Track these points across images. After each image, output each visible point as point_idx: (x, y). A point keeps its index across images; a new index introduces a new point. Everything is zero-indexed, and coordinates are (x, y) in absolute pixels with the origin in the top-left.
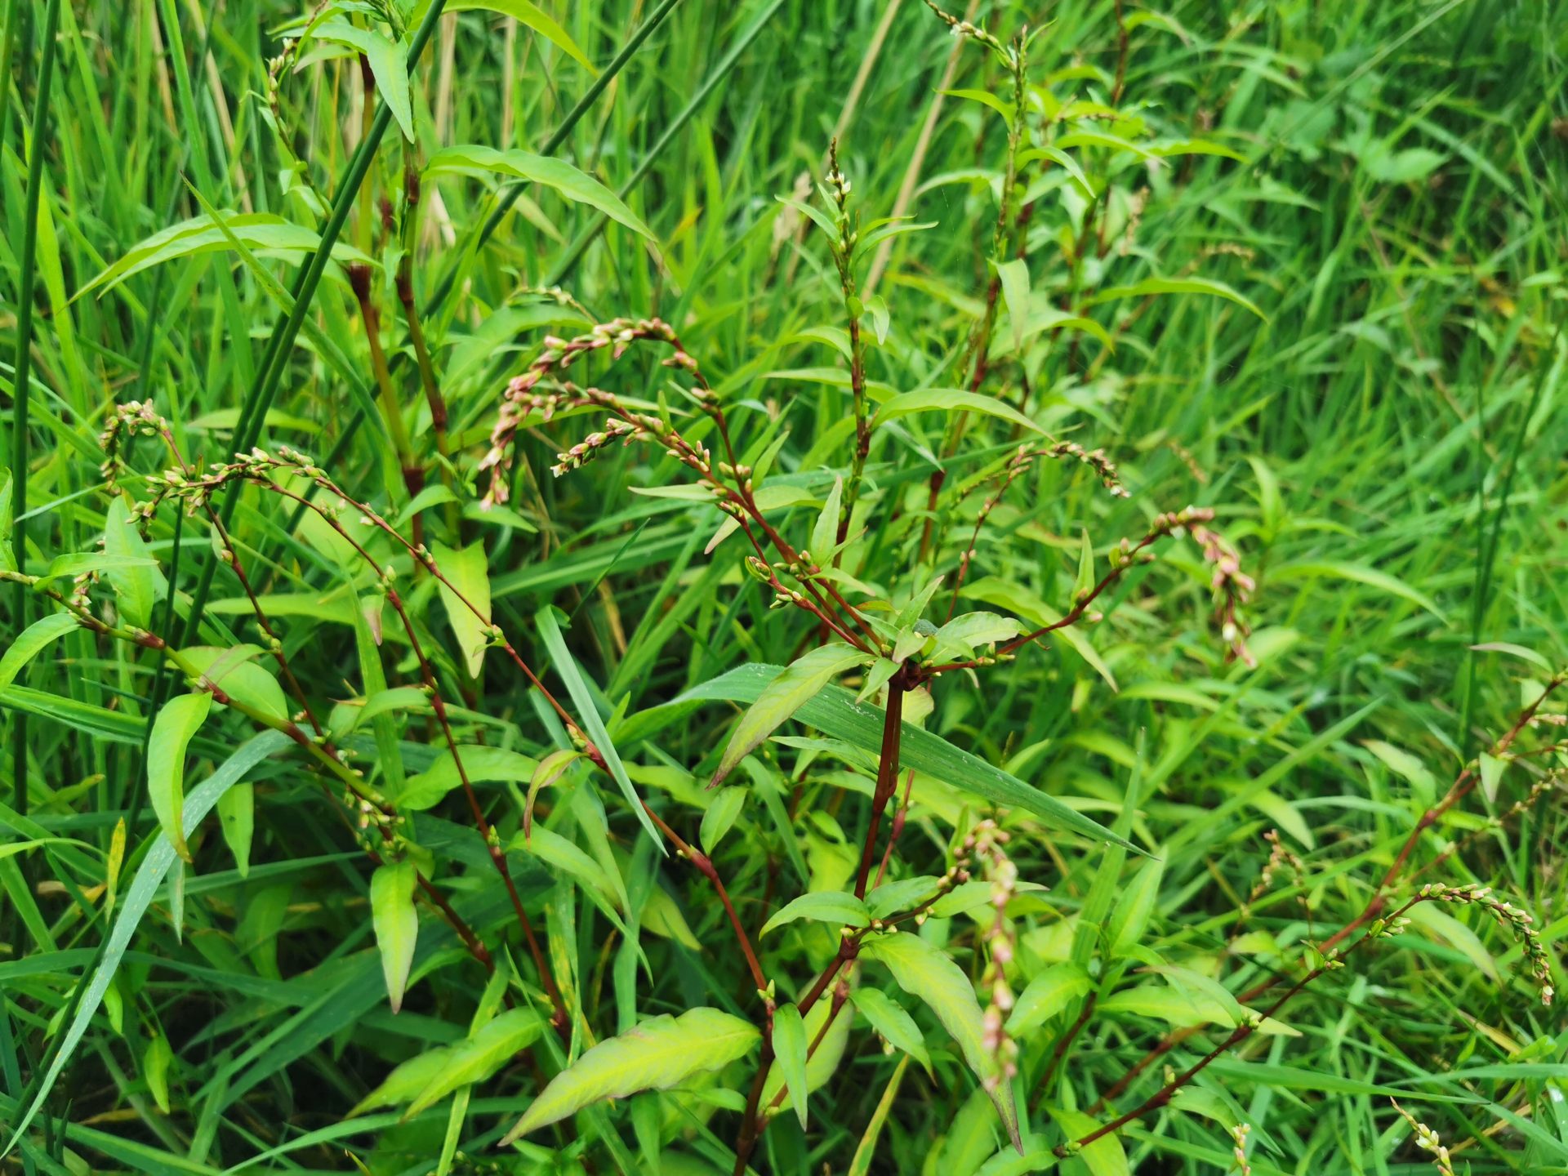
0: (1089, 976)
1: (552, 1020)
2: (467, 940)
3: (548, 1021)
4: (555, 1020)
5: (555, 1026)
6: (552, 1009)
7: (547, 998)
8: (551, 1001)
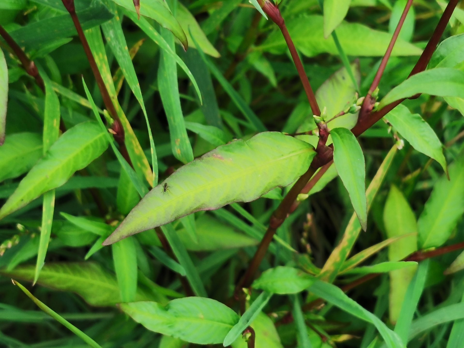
1: (111, 130)
2: (21, 60)
3: (108, 131)
4: (113, 129)
5: (114, 135)
6: (111, 121)
7: (105, 113)
8: (109, 114)
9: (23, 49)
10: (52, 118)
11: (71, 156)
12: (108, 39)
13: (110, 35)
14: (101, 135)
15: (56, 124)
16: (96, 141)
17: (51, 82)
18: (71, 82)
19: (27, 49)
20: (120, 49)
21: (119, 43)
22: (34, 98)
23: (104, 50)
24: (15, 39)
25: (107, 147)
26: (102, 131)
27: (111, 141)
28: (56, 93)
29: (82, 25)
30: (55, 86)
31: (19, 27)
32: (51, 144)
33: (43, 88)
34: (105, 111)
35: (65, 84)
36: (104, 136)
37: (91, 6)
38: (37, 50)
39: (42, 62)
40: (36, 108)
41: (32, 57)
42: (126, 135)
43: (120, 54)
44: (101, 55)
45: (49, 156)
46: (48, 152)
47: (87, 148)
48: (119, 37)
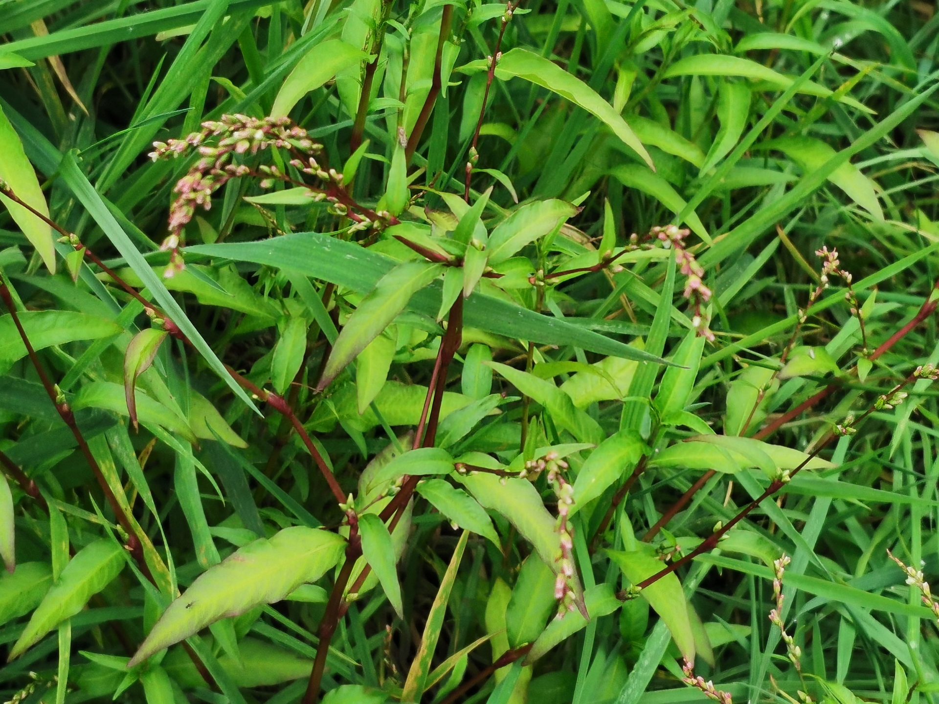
0: (642, 440)
1: (127, 547)
2: (19, 480)
3: (124, 548)
4: (129, 546)
5: (131, 551)
6: (126, 536)
7: (119, 527)
8: (124, 529)
9: (21, 468)
10: (60, 540)
11: (85, 580)
12: (114, 446)
13: (115, 441)
14: (116, 553)
15: (65, 547)
16: (111, 561)
17: (54, 500)
18: (76, 497)
19: (25, 468)
20: (127, 455)
21: (126, 449)
22: (34, 520)
23: (111, 458)
24: (11, 458)
25: (123, 566)
26: (117, 548)
27: (128, 558)
28: (61, 511)
29: (84, 435)
30: (59, 504)
31: (14, 444)
32: (62, 569)
33: (46, 509)
34: (118, 525)
35: (69, 499)
36: (120, 553)
37: (92, 415)
38: (36, 467)
39: (41, 479)
40: (39, 533)
41: (31, 475)
42: (145, 551)
43: (128, 461)
44: (107, 462)
45: (61, 582)
46: (60, 578)
47: (102, 569)
48: (126, 443)
